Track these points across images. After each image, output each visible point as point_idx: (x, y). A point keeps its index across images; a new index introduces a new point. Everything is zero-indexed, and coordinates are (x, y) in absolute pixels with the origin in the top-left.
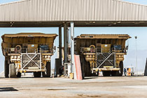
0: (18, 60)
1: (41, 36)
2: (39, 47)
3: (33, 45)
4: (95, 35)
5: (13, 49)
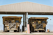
0: (8, 26)
1: (16, 17)
3: (13, 21)
4: (36, 18)
5: (6, 22)
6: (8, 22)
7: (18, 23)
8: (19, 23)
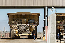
0: (16, 28)
2: (29, 21)
3: (25, 20)
5: (13, 22)
6: (16, 21)
7: (33, 23)
8: (35, 24)
